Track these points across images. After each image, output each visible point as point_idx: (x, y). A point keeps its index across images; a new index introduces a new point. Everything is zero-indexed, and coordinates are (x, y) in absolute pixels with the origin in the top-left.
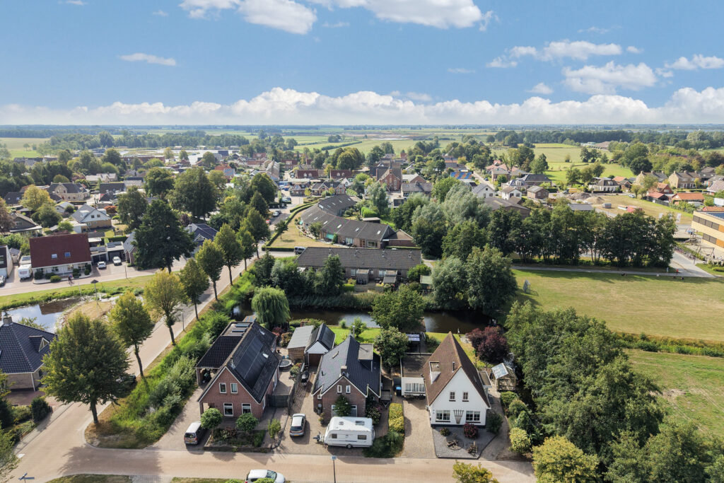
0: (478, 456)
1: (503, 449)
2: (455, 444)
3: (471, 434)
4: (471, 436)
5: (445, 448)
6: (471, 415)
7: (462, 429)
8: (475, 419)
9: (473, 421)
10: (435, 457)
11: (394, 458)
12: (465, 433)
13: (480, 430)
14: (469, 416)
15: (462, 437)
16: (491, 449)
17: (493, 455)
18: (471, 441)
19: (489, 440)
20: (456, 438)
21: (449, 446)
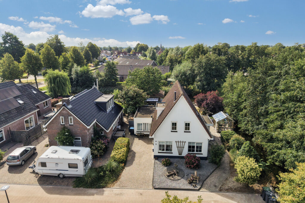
0: (199, 187)
1: (227, 179)
2: (175, 175)
3: (193, 164)
4: (192, 166)
5: (164, 178)
6: (194, 147)
7: (184, 160)
8: (197, 151)
9: (195, 152)
10: (151, 187)
11: (104, 189)
12: (186, 163)
13: (202, 162)
14: (191, 148)
15: (183, 168)
16: (213, 179)
17: (215, 186)
18: (192, 172)
19: (212, 171)
20: (176, 168)
21: (169, 176)
